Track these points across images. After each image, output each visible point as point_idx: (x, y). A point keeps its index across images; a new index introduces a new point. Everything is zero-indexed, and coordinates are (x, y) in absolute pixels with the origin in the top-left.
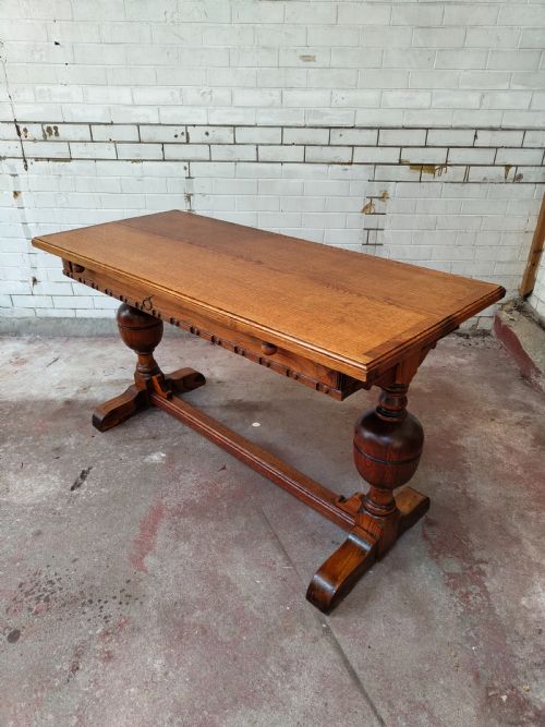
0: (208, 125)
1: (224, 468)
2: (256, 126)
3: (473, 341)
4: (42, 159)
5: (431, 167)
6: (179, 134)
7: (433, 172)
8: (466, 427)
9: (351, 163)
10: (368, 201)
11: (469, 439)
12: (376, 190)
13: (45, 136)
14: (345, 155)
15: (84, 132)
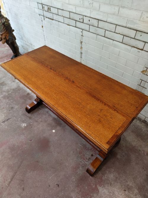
0: (90, 17)
1: (31, 140)
2: (106, 22)
4: (47, 18)
6: (81, 18)
9: (142, 50)
10: (145, 69)
13: (48, 10)
14: (141, 45)
15: (56, 11)
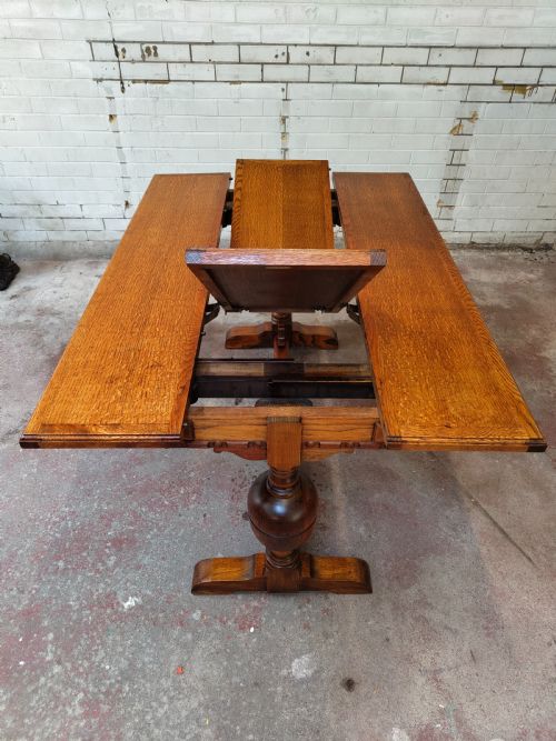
0: (310, 45)
2: (357, 45)
3: (538, 254)
4: (139, 81)
5: (521, 88)
6: (280, 54)
7: (524, 92)
8: (546, 340)
9: (445, 84)
10: (458, 122)
11: (552, 351)
12: (467, 111)
13: (143, 56)
14: (441, 75)
15: (183, 52)
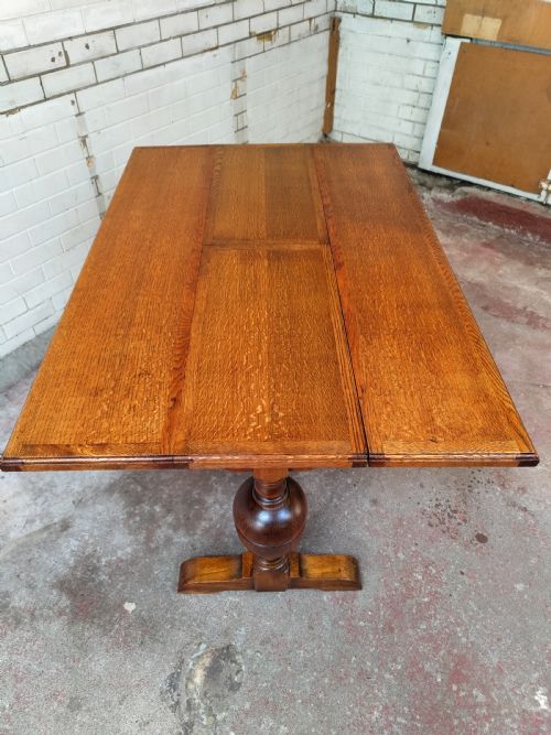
0: (87, 34)
2: (134, 23)
6: (56, 55)
7: (270, 38)
9: (217, 47)
10: (234, 85)
12: (238, 71)
